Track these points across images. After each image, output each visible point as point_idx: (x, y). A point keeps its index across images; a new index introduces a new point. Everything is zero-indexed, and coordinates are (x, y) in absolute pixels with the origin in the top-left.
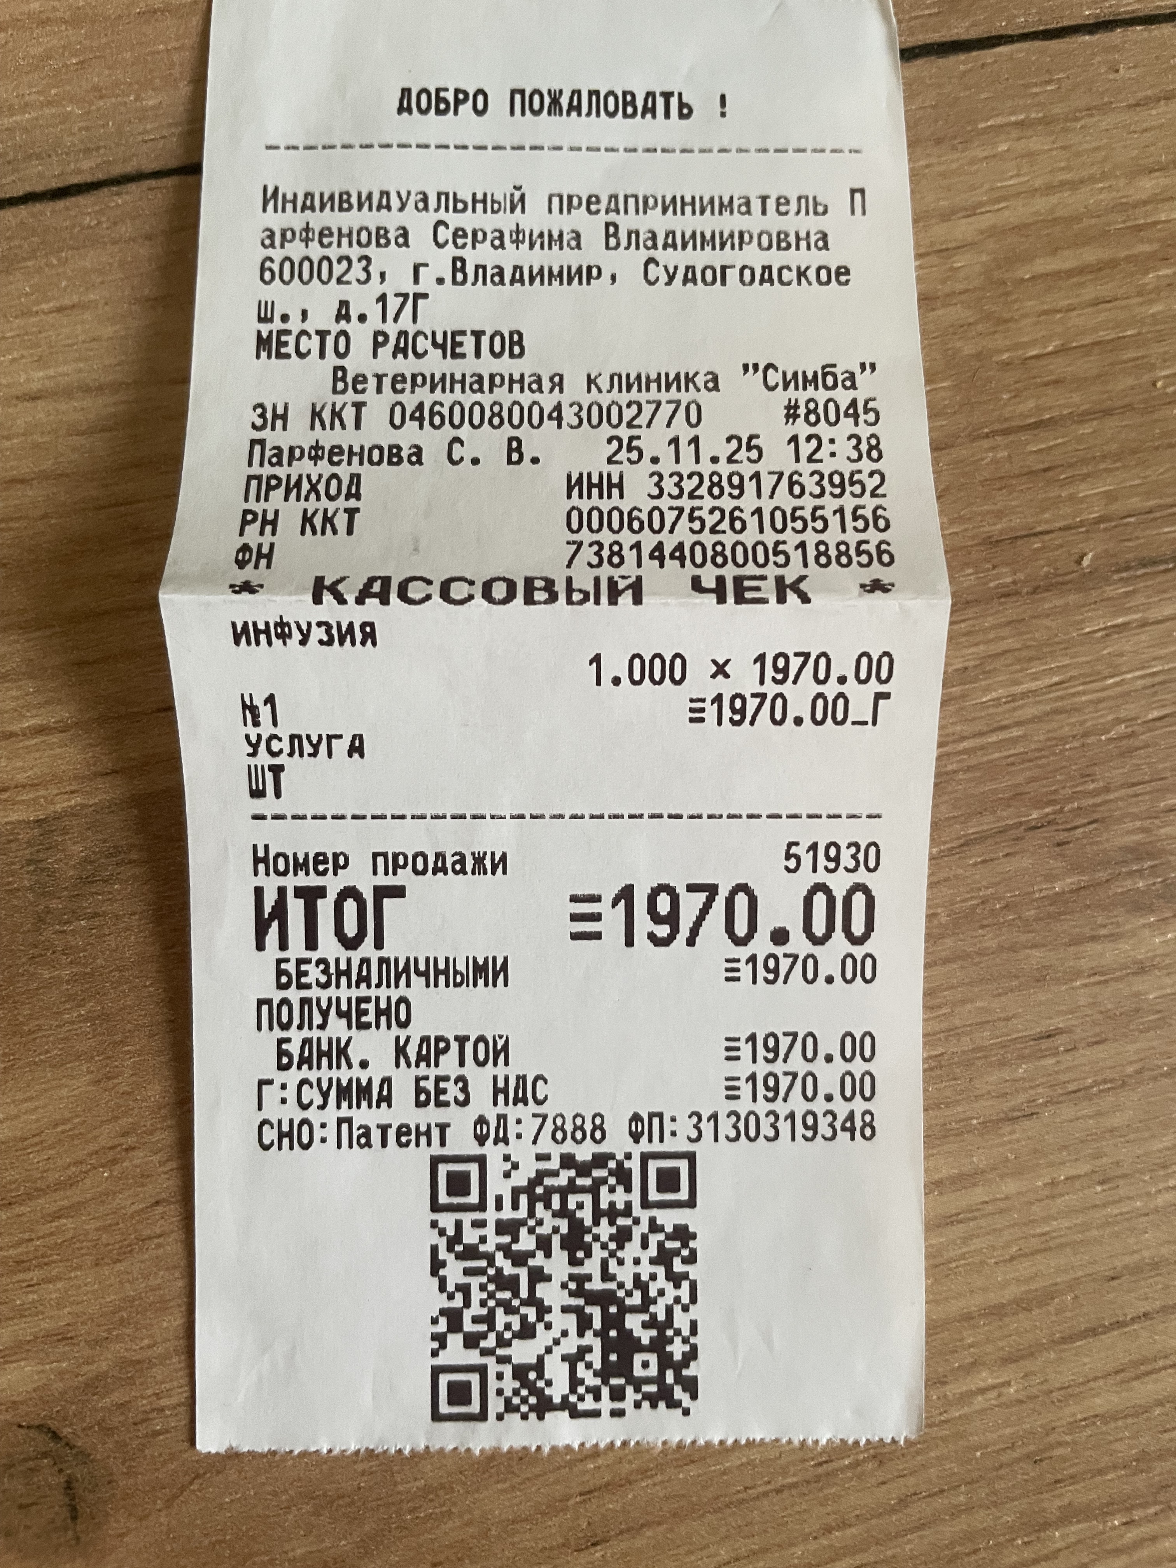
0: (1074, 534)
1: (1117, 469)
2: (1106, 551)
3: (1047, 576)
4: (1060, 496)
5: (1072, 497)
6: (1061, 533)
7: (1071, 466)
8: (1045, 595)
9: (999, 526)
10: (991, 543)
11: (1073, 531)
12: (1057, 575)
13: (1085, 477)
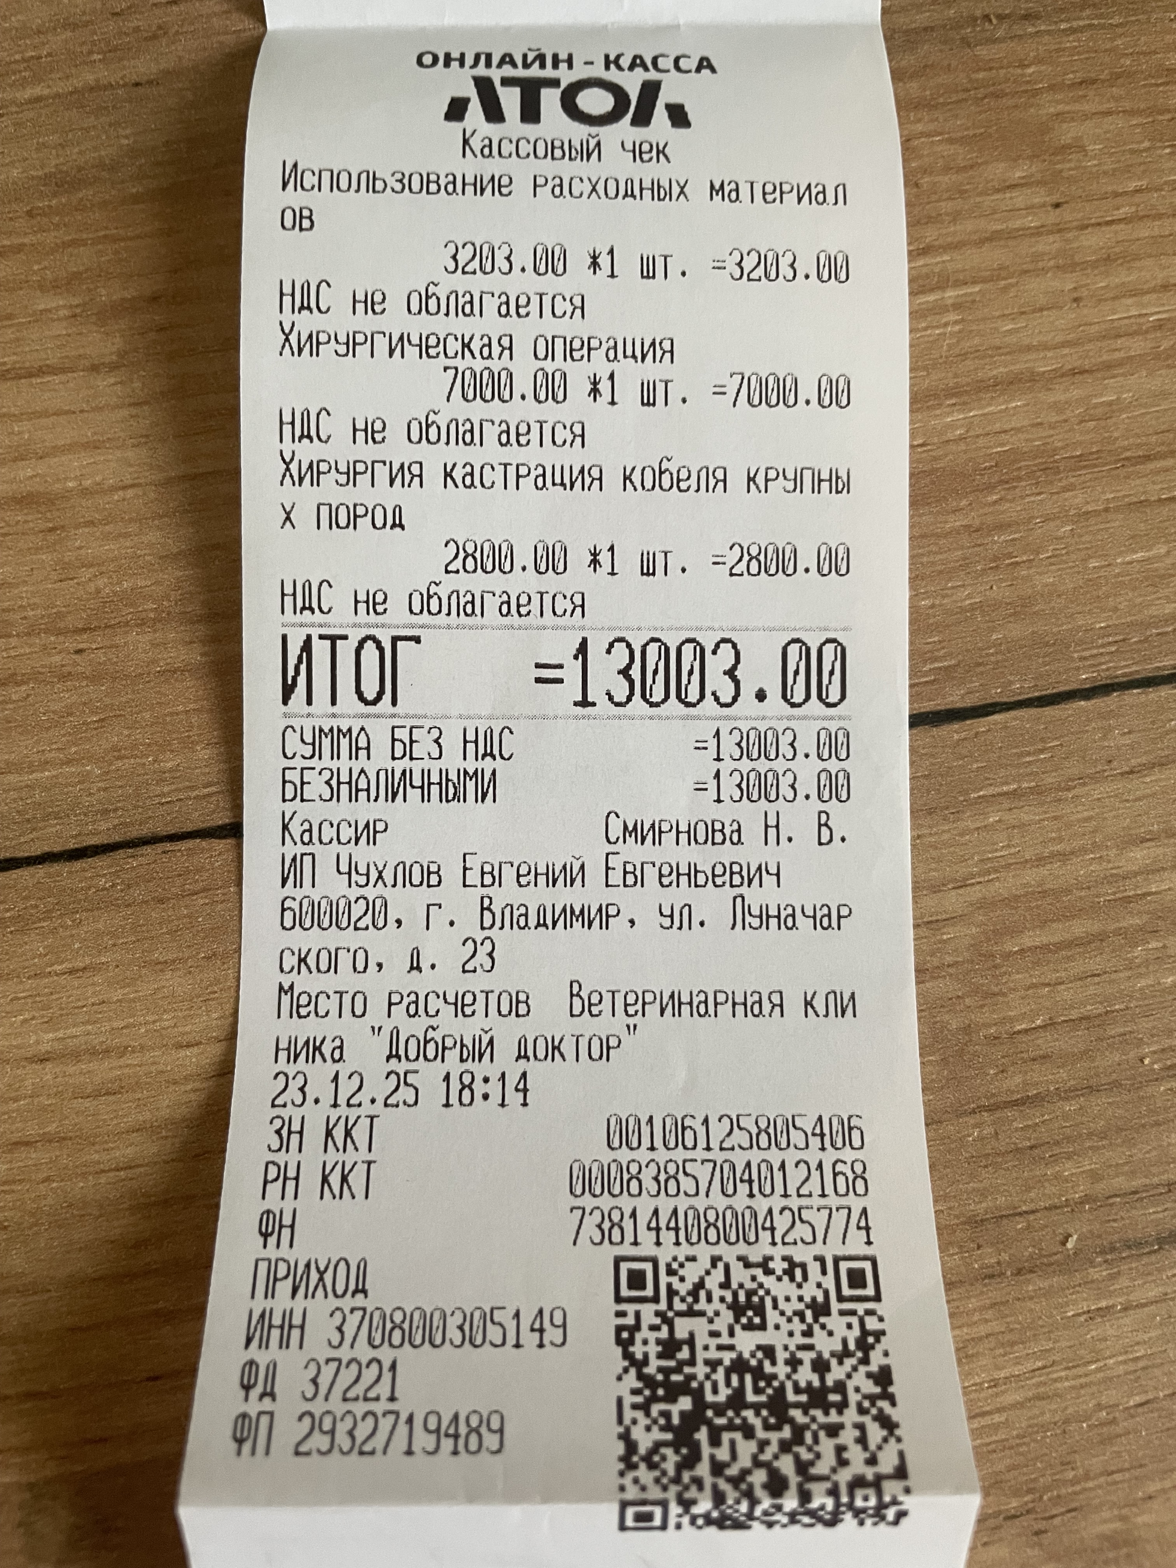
0: (1058, 1214)
1: (1104, 1147)
2: (1090, 1231)
3: (1031, 1256)
4: (1046, 1174)
5: (1057, 1176)
6: (1046, 1213)
7: (1057, 1143)
8: (1028, 1276)
9: (984, 1205)
10: (976, 1222)
11: (1058, 1211)
12: (1041, 1256)
13: (1069, 1157)
